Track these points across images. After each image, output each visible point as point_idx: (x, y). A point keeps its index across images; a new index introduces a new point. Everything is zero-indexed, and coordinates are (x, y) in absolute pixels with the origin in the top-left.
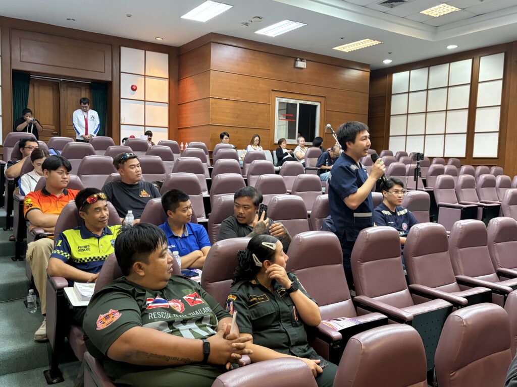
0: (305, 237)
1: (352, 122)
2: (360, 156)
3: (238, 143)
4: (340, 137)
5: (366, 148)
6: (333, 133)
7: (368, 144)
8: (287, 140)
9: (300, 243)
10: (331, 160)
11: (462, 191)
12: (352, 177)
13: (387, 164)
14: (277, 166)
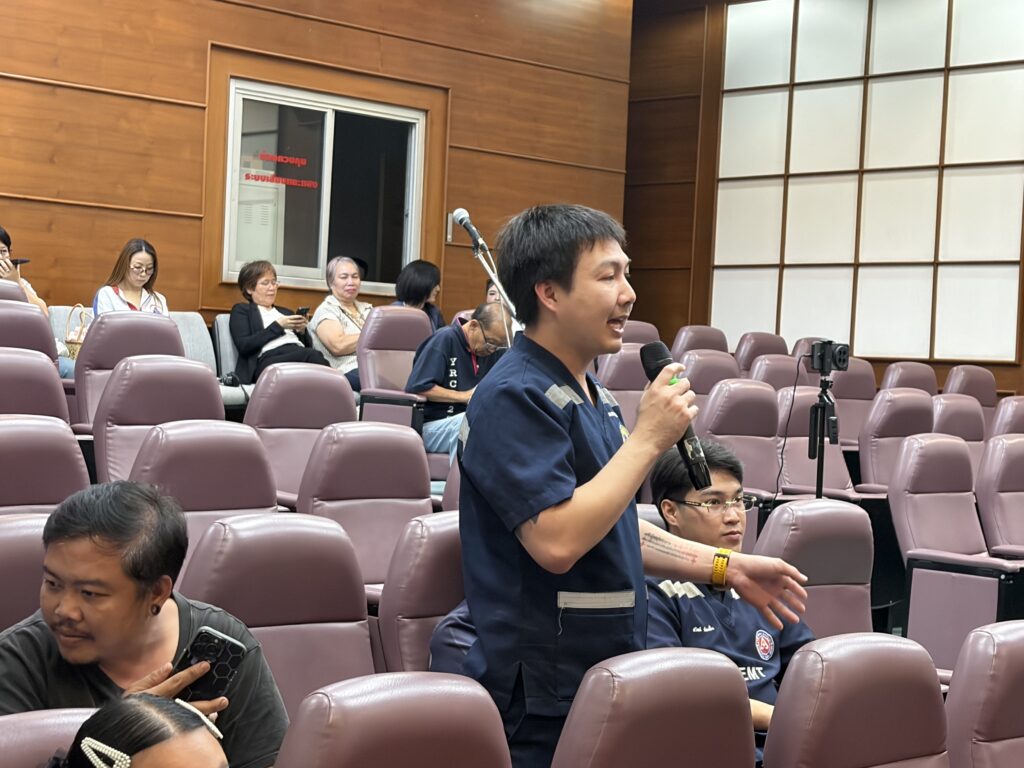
0: (352, 703)
1: (559, 203)
2: (592, 352)
3: (54, 273)
4: (513, 263)
5: (618, 313)
6: (477, 246)
7: (624, 298)
8: (278, 267)
9: (331, 726)
10: (473, 362)
11: (1001, 503)
12: (551, 434)
13: (701, 384)
14: (234, 383)
